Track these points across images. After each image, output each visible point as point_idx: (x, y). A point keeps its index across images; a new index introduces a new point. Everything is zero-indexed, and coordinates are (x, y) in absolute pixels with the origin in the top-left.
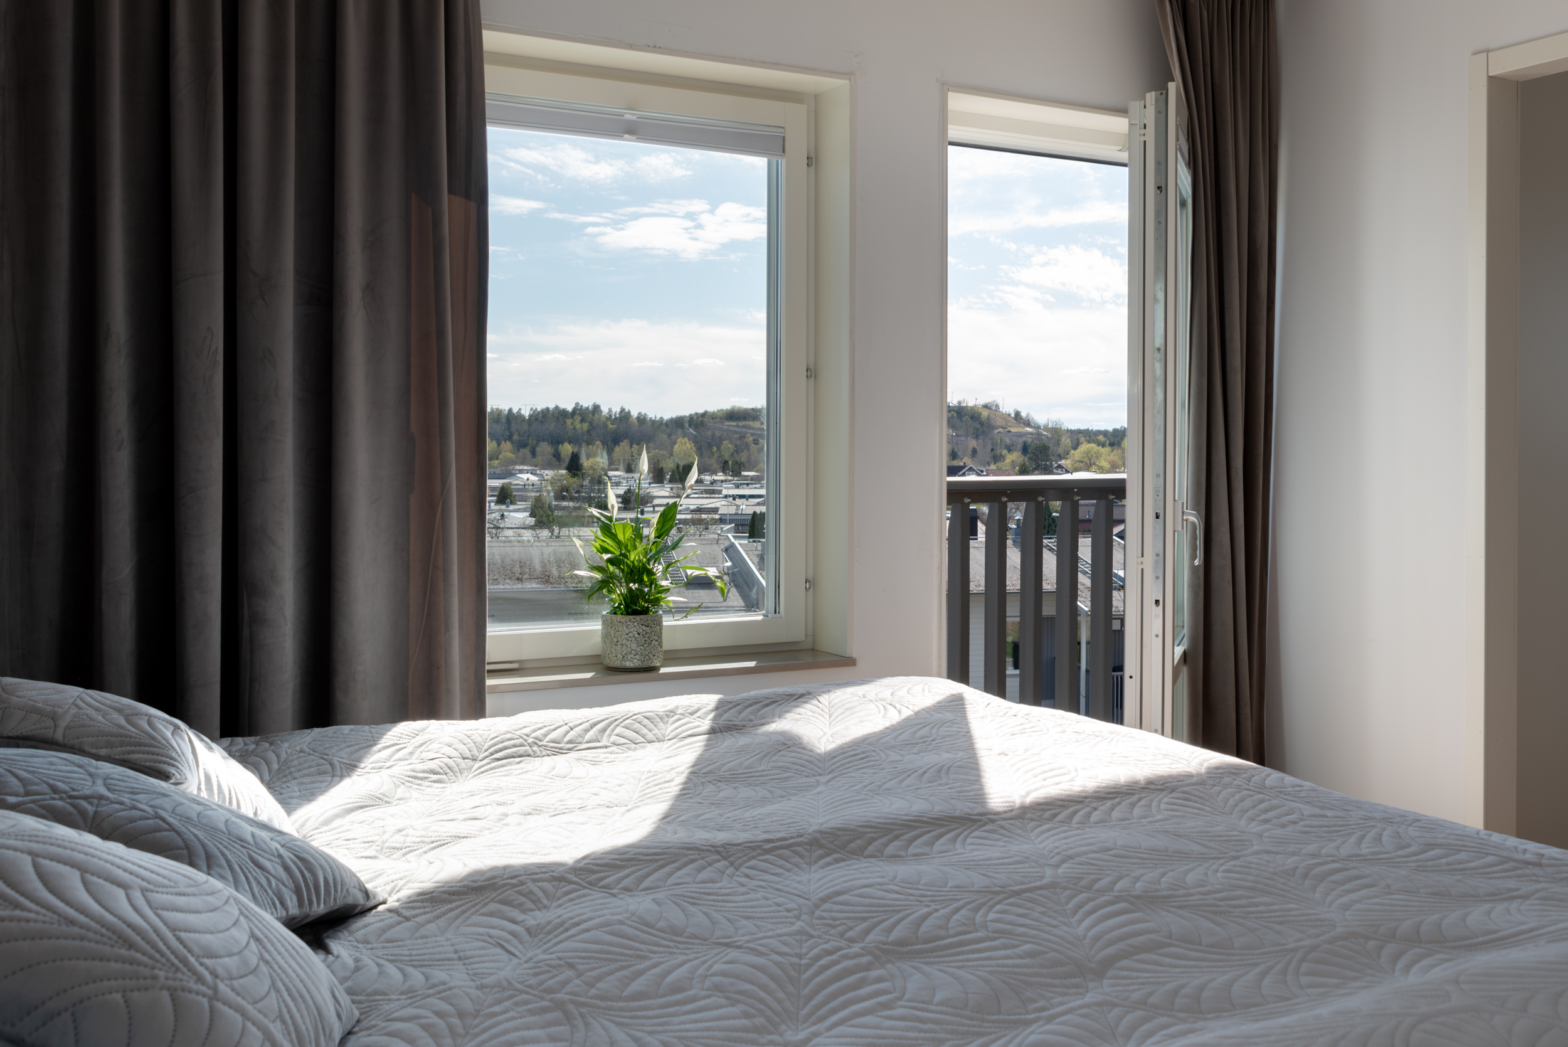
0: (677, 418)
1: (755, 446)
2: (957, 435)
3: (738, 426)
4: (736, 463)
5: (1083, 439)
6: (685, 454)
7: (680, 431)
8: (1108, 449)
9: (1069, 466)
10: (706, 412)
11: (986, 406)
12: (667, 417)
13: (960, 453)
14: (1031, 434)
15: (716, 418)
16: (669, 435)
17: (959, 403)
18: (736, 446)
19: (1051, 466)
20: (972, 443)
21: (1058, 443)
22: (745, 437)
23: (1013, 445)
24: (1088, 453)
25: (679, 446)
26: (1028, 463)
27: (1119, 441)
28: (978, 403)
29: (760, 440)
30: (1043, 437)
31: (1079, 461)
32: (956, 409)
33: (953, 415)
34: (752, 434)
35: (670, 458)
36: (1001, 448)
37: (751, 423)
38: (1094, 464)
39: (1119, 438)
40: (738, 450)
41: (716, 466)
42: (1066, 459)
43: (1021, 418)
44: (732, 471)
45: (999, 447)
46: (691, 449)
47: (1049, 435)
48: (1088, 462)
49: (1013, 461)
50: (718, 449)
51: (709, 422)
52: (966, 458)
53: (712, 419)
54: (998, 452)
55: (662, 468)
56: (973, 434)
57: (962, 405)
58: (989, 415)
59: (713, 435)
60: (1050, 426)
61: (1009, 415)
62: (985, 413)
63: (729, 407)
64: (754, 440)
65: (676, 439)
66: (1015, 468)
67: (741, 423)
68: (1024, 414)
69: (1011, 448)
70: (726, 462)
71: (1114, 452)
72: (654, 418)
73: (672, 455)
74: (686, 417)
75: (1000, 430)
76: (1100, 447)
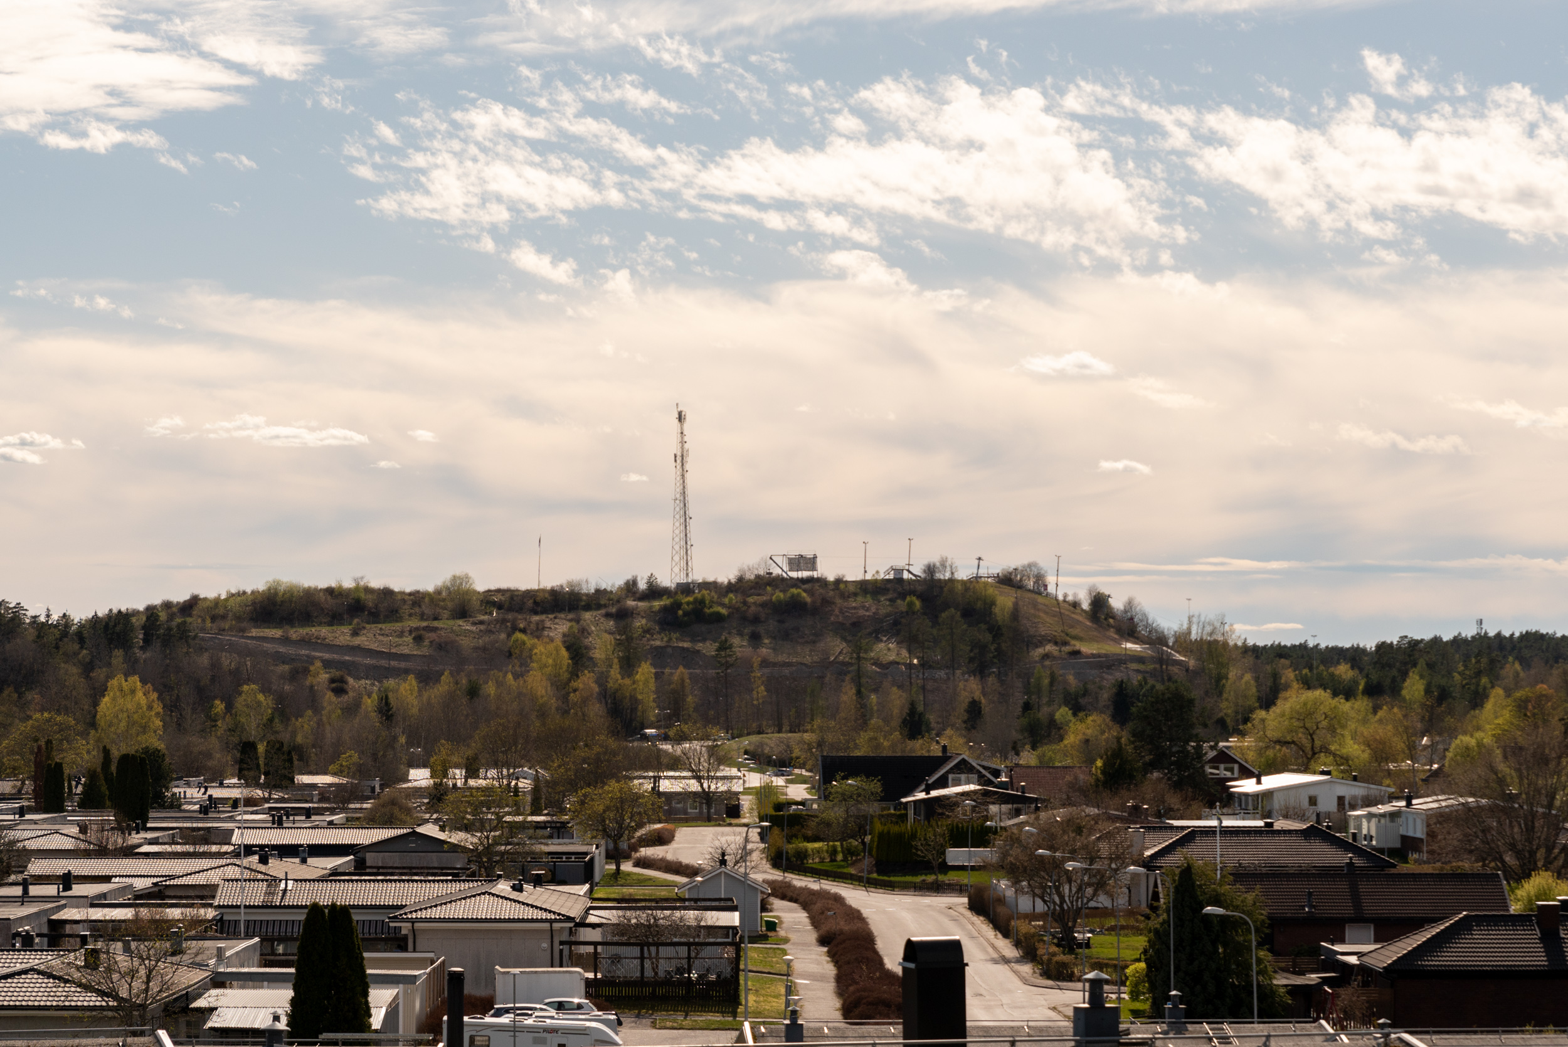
0: (110, 616)
1: (334, 699)
2: (924, 665)
3: (285, 640)
4: (277, 748)
5: (1289, 675)
6: (131, 723)
7: (118, 655)
8: (1362, 704)
9: (1251, 755)
10: (195, 601)
11: (1007, 580)
12: (80, 614)
13: (932, 718)
14: (1139, 659)
15: (224, 617)
16: (88, 668)
17: (930, 570)
18: (280, 698)
19: (1199, 753)
20: (969, 688)
21: (1218, 683)
22: (306, 671)
23: (1086, 692)
24: (1305, 715)
25: (114, 699)
26: (1130, 749)
27: (1394, 680)
28: (983, 572)
29: (351, 680)
30: (1175, 669)
31: (1278, 742)
32: (919, 588)
33: (911, 604)
34: (327, 664)
35: (84, 734)
36: (1050, 702)
37: (324, 631)
38: (1325, 749)
39: (1394, 672)
40: (284, 710)
41: (221, 757)
42: (1242, 734)
43: (1110, 614)
44: (266, 774)
45: (1045, 700)
46: (150, 708)
47: (1192, 663)
48: (1309, 746)
49: (1087, 741)
50: (229, 707)
51: (203, 630)
52: (949, 732)
53: (214, 618)
54: (1043, 713)
55: (59, 766)
56: (971, 660)
57: (939, 576)
58: (1016, 605)
59: (215, 665)
60: (1193, 636)
61: (1075, 605)
62: (1005, 601)
63: (261, 586)
64: (332, 681)
65: (109, 677)
66: (1093, 761)
67: (296, 633)
68: (1117, 603)
69: (1083, 701)
70: (248, 748)
71: (1380, 714)
72: (43, 619)
73: (93, 724)
74: (136, 613)
75: (1049, 648)
76: (1341, 699)
